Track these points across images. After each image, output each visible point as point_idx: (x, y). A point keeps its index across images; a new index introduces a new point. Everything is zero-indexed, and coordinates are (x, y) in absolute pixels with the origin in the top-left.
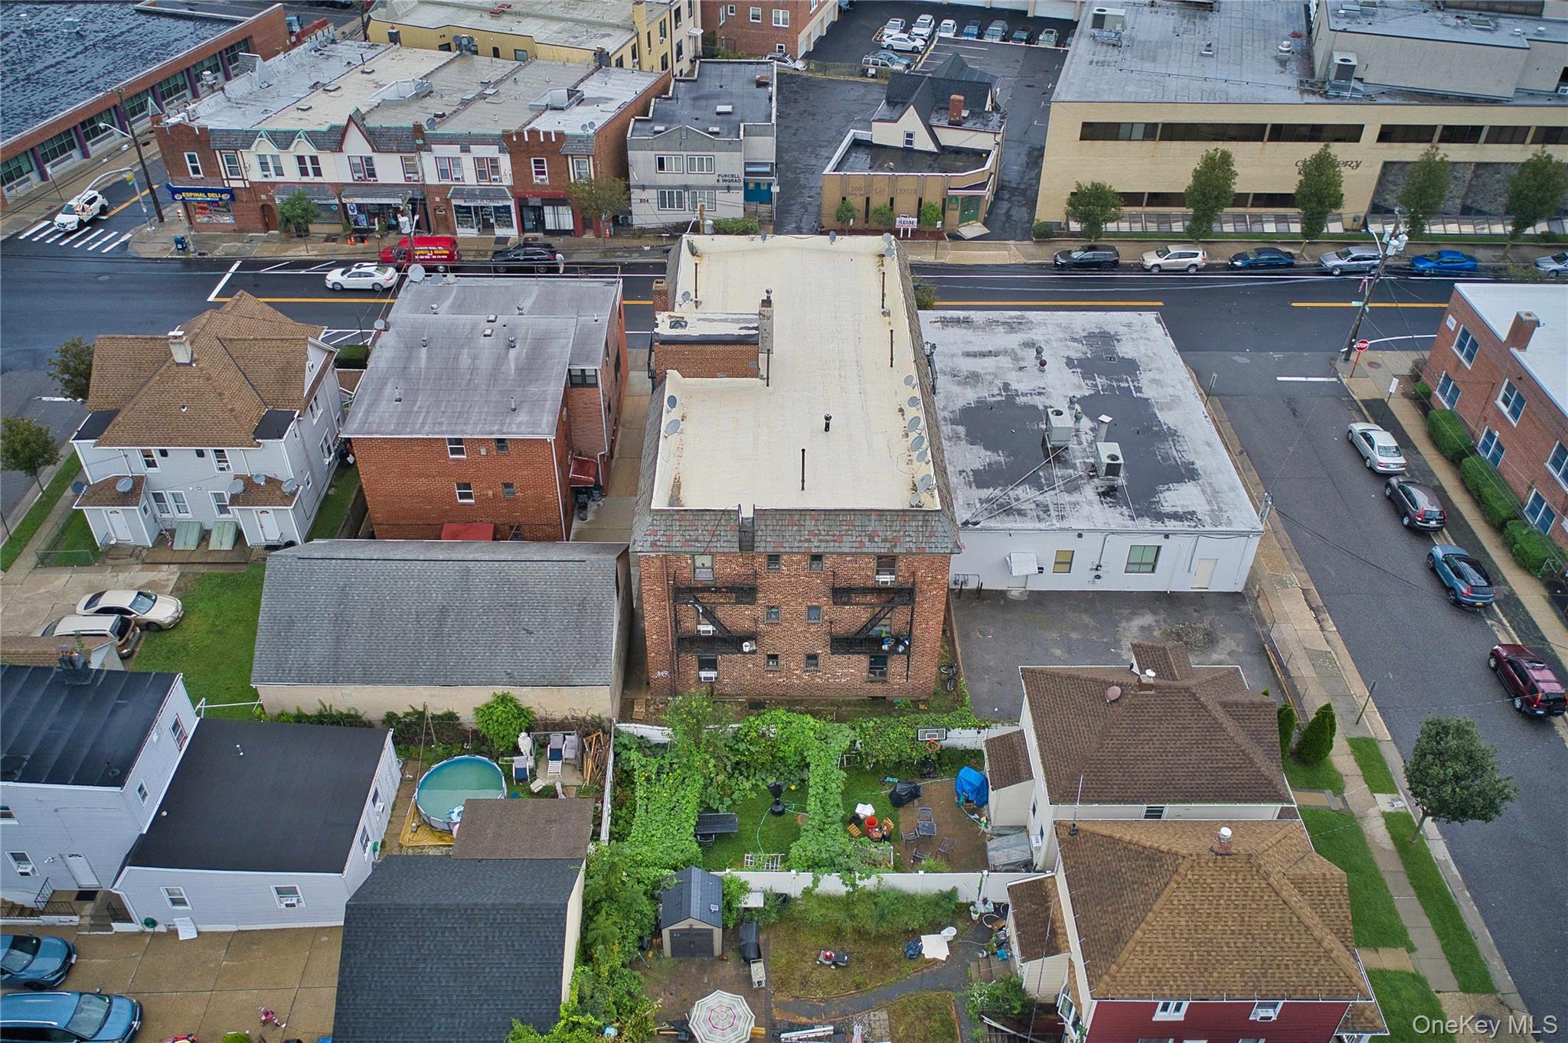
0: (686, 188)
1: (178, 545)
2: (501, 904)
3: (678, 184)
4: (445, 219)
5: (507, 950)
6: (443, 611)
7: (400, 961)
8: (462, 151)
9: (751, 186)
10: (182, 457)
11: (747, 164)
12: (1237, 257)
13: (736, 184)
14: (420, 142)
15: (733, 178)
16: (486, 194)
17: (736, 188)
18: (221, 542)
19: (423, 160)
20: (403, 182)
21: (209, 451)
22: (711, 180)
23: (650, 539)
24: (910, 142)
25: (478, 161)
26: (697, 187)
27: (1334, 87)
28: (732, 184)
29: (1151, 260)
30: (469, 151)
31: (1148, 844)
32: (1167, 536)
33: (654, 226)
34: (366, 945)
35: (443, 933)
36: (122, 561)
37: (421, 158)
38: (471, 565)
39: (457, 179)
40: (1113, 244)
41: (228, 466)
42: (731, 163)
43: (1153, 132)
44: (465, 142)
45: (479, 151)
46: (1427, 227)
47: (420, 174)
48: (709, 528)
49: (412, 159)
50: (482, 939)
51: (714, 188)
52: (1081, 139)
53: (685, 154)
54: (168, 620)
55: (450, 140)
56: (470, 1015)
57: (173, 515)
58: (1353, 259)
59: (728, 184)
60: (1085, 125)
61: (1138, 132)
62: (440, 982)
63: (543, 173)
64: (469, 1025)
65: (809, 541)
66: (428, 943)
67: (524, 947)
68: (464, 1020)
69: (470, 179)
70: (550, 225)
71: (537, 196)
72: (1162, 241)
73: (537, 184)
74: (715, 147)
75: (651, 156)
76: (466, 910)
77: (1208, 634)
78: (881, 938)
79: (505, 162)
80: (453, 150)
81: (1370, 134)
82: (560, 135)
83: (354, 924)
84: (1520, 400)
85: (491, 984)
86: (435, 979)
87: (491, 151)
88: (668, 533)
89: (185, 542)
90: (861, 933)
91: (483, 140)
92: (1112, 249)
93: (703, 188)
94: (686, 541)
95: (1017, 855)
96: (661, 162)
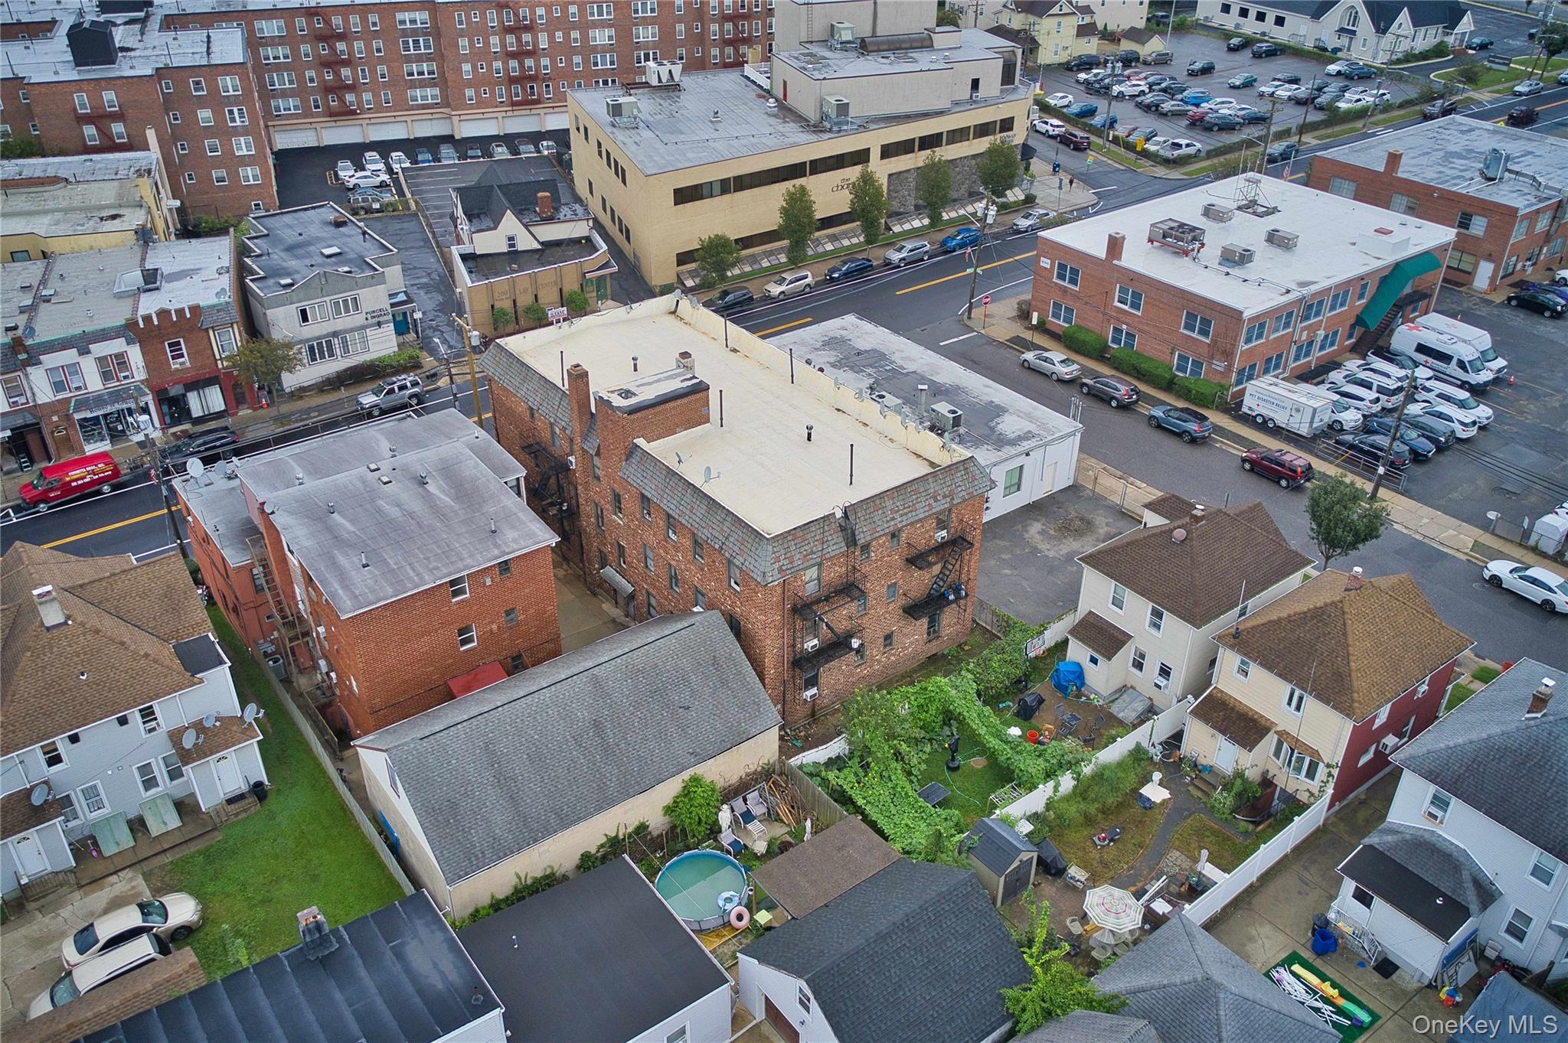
0: (335, 334)
1: (109, 849)
2: (926, 902)
3: (325, 332)
4: (67, 438)
5: (955, 938)
6: (597, 725)
7: (882, 1000)
8: (81, 354)
9: (400, 318)
10: (101, 734)
11: (391, 296)
12: (832, 271)
13: (386, 318)
14: (23, 356)
15: (381, 312)
16: (116, 396)
17: (387, 322)
18: (164, 822)
19: (31, 377)
20: (8, 409)
21: (134, 716)
22: (358, 319)
23: (776, 566)
24: (513, 246)
25: (101, 361)
26: (346, 331)
27: (836, 124)
28: (381, 319)
29: (775, 290)
30: (89, 352)
31: (1305, 609)
32: (1028, 454)
33: (314, 382)
34: (845, 1004)
35: (898, 954)
36: (51, 897)
37: (26, 375)
38: (596, 671)
39: (78, 388)
40: (745, 285)
41: (158, 724)
42: (375, 298)
43: (728, 186)
44: (82, 343)
45: (100, 349)
46: (944, 214)
47: (29, 394)
48: (818, 537)
49: (14, 379)
50: (931, 941)
51: (364, 327)
52: (676, 204)
53: (327, 299)
54: (196, 918)
55: (63, 345)
56: (966, 1010)
57: (86, 816)
58: (911, 251)
59: (377, 320)
60: (676, 191)
61: (717, 189)
62: (924, 998)
63: (182, 356)
64: (970, 1018)
65: (893, 519)
66: (893, 971)
67: (966, 927)
68: (964, 1018)
69: (94, 383)
70: (196, 411)
71: (178, 383)
72: (775, 273)
73: (177, 370)
74: (358, 285)
75: (293, 310)
76: (903, 924)
77: (1082, 519)
78: (1120, 806)
79: (135, 356)
80: (70, 356)
81: (875, 154)
82: (195, 309)
83: (823, 993)
84: (1137, 296)
85: (963, 973)
86: (919, 998)
87: (118, 345)
88: (788, 555)
89: (117, 841)
90: (1105, 811)
91: (104, 335)
92: (746, 288)
93: (352, 330)
94: (805, 556)
95: (1140, 707)
96: (304, 313)
